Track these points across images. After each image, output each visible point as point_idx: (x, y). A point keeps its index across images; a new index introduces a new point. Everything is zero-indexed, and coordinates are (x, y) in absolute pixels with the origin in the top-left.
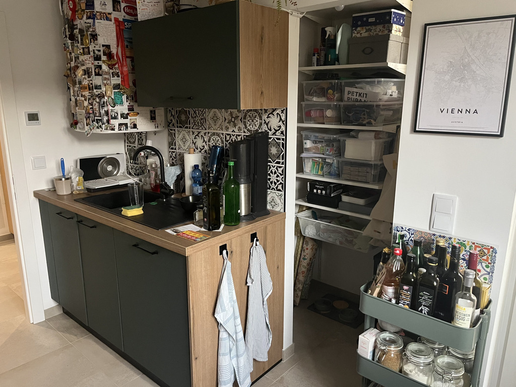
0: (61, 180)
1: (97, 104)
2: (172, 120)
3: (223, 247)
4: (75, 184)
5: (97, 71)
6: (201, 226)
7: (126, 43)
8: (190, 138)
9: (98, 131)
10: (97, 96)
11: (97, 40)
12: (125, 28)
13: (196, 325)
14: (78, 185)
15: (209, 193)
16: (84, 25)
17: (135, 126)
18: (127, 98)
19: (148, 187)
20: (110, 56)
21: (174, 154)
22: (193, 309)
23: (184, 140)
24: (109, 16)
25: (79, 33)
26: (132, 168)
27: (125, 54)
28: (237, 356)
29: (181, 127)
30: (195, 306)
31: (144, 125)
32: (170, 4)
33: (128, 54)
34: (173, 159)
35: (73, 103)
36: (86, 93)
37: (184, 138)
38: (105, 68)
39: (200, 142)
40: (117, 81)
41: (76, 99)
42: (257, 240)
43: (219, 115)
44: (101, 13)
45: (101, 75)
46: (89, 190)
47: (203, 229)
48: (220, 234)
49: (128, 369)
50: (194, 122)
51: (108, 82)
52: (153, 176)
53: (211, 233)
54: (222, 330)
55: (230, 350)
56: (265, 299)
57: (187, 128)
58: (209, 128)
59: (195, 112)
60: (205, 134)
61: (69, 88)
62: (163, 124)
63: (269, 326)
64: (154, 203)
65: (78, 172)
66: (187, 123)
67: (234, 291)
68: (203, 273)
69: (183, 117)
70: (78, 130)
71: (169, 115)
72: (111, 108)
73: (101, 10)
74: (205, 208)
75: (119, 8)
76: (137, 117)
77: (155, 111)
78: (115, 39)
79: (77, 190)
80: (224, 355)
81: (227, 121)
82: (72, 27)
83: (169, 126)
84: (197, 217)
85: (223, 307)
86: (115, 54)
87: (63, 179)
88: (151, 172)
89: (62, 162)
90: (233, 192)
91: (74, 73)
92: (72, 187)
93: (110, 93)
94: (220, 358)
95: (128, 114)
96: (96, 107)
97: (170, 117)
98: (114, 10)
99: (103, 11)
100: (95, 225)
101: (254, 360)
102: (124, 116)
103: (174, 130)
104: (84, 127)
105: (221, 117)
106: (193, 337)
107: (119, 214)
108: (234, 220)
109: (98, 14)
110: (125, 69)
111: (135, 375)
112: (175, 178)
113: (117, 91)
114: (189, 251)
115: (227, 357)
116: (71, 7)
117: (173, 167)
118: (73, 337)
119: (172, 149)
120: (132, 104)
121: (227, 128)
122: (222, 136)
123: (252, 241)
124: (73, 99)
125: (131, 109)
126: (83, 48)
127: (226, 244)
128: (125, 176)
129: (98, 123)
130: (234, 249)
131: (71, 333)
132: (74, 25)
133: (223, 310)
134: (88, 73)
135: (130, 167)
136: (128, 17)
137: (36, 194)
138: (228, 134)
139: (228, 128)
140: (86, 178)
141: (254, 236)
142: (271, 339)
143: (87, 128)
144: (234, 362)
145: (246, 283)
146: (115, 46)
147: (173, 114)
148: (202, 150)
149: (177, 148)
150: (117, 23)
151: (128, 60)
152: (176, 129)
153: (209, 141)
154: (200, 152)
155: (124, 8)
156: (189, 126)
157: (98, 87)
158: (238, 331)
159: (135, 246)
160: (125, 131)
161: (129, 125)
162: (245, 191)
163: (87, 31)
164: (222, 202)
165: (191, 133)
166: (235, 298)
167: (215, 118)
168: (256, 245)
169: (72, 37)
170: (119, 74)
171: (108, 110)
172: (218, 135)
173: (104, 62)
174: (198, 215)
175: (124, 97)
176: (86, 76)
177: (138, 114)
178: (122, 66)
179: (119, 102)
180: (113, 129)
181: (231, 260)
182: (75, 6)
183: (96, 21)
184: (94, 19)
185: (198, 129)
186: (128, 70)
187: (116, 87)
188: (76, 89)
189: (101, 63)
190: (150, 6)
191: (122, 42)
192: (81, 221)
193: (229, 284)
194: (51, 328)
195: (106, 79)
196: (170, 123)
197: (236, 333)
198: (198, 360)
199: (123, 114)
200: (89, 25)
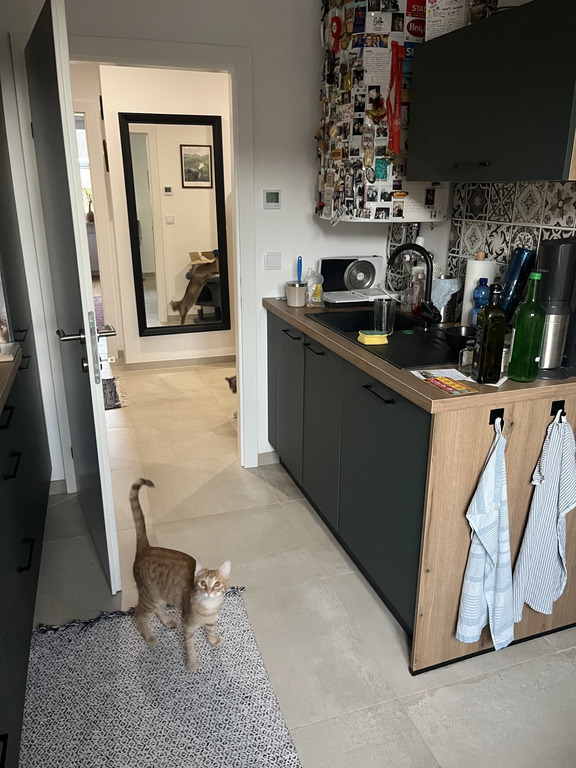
0: (294, 285)
1: (350, 178)
2: (459, 206)
3: (497, 413)
4: (310, 294)
5: (356, 128)
6: (468, 375)
7: (404, 81)
8: (483, 235)
9: (346, 218)
10: (352, 165)
11: (362, 79)
12: (406, 57)
13: (433, 522)
14: (314, 295)
15: (487, 320)
16: (348, 57)
17: (400, 213)
18: (394, 169)
19: (406, 309)
20: (377, 103)
21: (455, 261)
22: (432, 496)
23: (473, 239)
24: (384, 40)
25: (341, 70)
26: (393, 280)
27: (400, 99)
28: (495, 589)
29: (471, 217)
30: (435, 493)
31: (413, 213)
32: (480, 7)
33: (404, 99)
34: (452, 269)
35: (321, 178)
36: (339, 162)
37: (475, 234)
38: (368, 122)
39: (497, 243)
40: (382, 141)
41: (326, 172)
42: (563, 414)
43: (538, 196)
44: (373, 35)
45: (361, 134)
46: (327, 304)
47: (469, 379)
48: (496, 390)
49: (342, 558)
50: (493, 209)
51: (370, 144)
52: (417, 292)
53: (482, 387)
54: (475, 541)
55: (485, 577)
56: (563, 515)
57: (480, 218)
58: (517, 219)
59: (497, 192)
60: (508, 228)
61: (320, 156)
62: (444, 212)
63: (564, 560)
64: (408, 332)
65: (317, 277)
66: (481, 211)
67: (505, 488)
68: (457, 446)
69: (477, 201)
70: (323, 217)
71: (457, 197)
72: (368, 184)
73: (374, 32)
74: (478, 346)
75: (401, 25)
76: (405, 200)
77: (433, 191)
78: (389, 75)
79: (313, 302)
80: (473, 579)
81: (549, 207)
82: (333, 62)
83: (453, 216)
84: (464, 359)
85: (481, 507)
86: (385, 99)
87: (297, 285)
88: (415, 286)
89: (300, 262)
90: (532, 325)
91: (328, 133)
92: (307, 296)
93: (370, 161)
94: (467, 582)
95: (392, 194)
96: (349, 182)
97: (457, 201)
98: (393, 30)
99: (377, 33)
100: (323, 352)
101: (527, 605)
102: (386, 197)
103: (461, 222)
104: (330, 213)
105: (540, 200)
106: (427, 537)
107: (354, 339)
108: (526, 371)
109: (369, 38)
110: (397, 123)
111: (348, 568)
112: (448, 298)
113: (380, 157)
114: (436, 406)
115: (478, 586)
116: (335, 31)
117: (448, 281)
118: (284, 496)
119: (453, 252)
120: (399, 178)
121: (547, 219)
122: (535, 232)
123: (554, 413)
124: (323, 172)
125: (398, 186)
126: (343, 94)
127: (503, 410)
128: (380, 290)
129: (348, 206)
130: (517, 418)
131: (283, 491)
132: (335, 59)
133: (481, 511)
134: (345, 132)
135: (389, 277)
136: (413, 39)
137: (266, 303)
138: (547, 230)
139: (549, 219)
140: (327, 287)
141: (558, 406)
142: (564, 584)
143: (333, 213)
144: (489, 596)
145: (532, 480)
146: (388, 87)
147: (463, 195)
148: (498, 255)
149: (460, 252)
150: (395, 50)
151: (404, 108)
152: (464, 220)
153: (513, 241)
154: (496, 258)
155: (409, 25)
156: (484, 215)
157: (355, 152)
158: (502, 551)
159: (366, 387)
160: (384, 220)
161: (391, 211)
162: (556, 326)
163: (351, 67)
164: (510, 341)
165: (486, 227)
166: (505, 497)
167: (529, 202)
168: (561, 421)
169: (331, 79)
170: (388, 131)
171: (363, 188)
172: (530, 231)
173: (368, 112)
174: (466, 356)
175: (390, 168)
176: (342, 137)
177: (407, 194)
178: (393, 118)
179: (381, 175)
180: (368, 217)
181: (508, 436)
182: (339, 30)
183: (365, 49)
184: (362, 46)
185: (498, 220)
186: (402, 124)
187: (381, 151)
188: (328, 157)
189: (363, 114)
190: (446, 16)
191: (399, 80)
192: (308, 343)
193: (498, 472)
194: (262, 478)
195: (367, 139)
196: (455, 211)
197: (499, 553)
198: (429, 574)
199: (386, 193)
200: (354, 56)
